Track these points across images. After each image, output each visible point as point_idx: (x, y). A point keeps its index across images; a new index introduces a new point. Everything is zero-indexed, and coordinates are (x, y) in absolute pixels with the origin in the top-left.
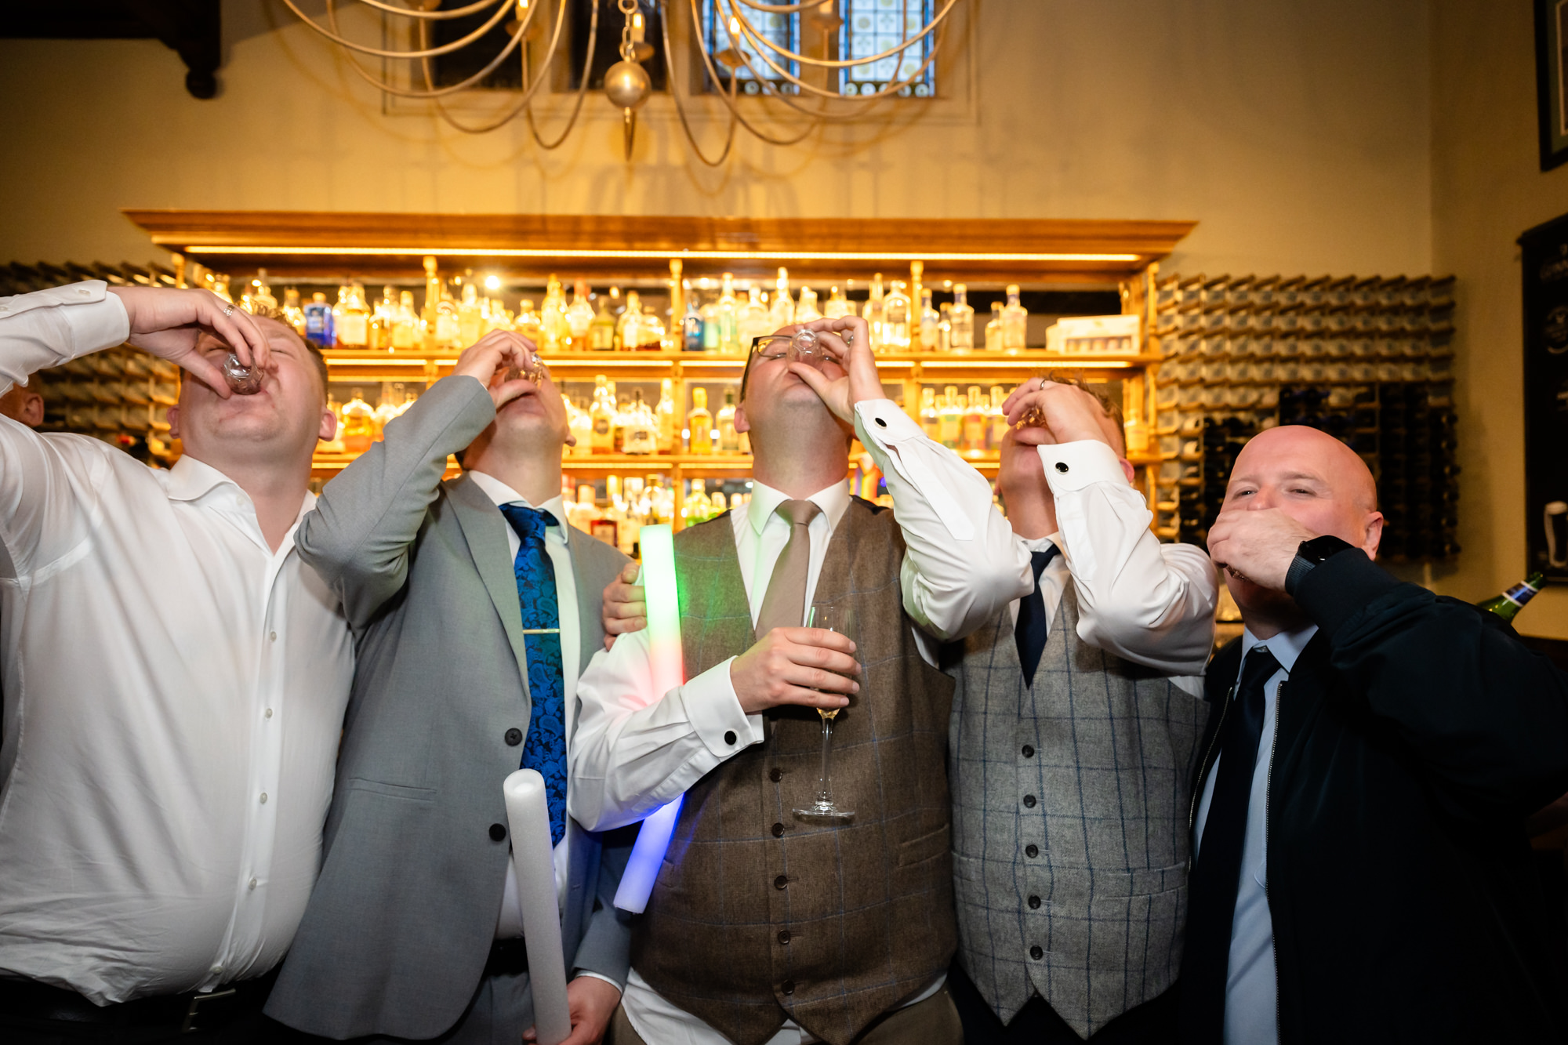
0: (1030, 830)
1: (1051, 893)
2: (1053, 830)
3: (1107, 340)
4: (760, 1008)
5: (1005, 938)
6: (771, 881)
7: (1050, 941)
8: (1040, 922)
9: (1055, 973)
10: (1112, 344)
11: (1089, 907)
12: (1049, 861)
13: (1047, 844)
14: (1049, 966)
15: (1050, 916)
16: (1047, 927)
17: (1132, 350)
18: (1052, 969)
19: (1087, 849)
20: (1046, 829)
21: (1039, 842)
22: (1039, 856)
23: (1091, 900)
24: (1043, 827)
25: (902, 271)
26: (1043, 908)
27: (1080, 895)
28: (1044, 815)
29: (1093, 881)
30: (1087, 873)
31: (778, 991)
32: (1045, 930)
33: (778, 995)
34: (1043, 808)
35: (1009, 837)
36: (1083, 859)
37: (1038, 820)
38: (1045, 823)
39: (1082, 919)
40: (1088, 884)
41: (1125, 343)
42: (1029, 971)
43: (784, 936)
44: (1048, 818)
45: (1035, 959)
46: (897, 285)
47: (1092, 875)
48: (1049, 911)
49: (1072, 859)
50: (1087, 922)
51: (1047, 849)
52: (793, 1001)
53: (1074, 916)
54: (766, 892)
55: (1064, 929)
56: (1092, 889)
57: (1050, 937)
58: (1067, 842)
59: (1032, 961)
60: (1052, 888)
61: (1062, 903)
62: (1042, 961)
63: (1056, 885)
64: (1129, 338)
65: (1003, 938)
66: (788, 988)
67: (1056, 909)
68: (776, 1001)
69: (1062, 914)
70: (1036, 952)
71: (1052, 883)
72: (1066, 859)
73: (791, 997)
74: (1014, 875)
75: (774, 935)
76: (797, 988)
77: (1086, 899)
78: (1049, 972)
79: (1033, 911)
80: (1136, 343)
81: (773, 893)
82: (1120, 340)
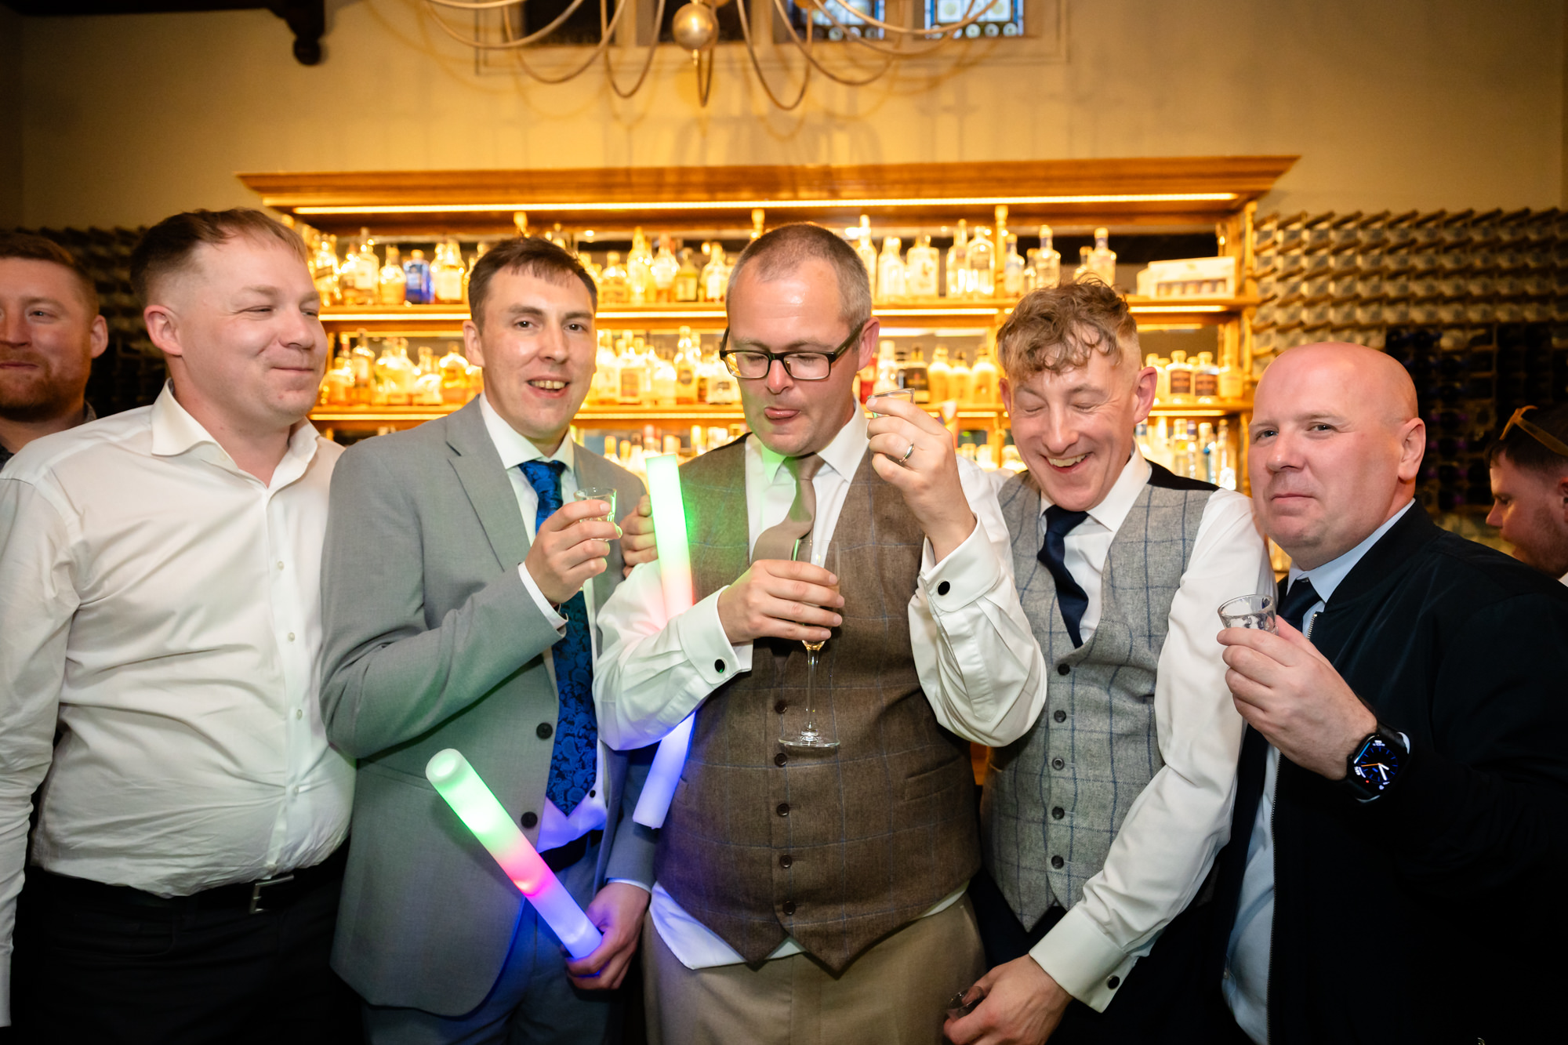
0: (1057, 743)
1: (1075, 805)
2: (1079, 745)
3: (1200, 283)
4: (764, 925)
5: (1030, 847)
6: (773, 809)
7: (1071, 851)
8: (1062, 833)
9: (1074, 883)
10: (1206, 287)
11: (1112, 820)
12: (1074, 774)
13: (1073, 757)
14: (1069, 876)
15: (1072, 827)
16: (1069, 837)
17: (1227, 293)
18: (1072, 879)
19: (1112, 762)
20: (1073, 743)
21: (1067, 757)
22: (1065, 769)
23: (1113, 813)
24: (1070, 741)
25: (986, 216)
26: (1066, 820)
27: (1104, 807)
28: (1073, 730)
29: (1116, 794)
30: (1111, 786)
31: (779, 911)
32: (1066, 840)
33: (779, 915)
34: (1073, 722)
35: (1038, 750)
36: (1108, 772)
37: (1066, 734)
38: (1073, 737)
39: (1104, 831)
40: (1112, 797)
41: (1220, 286)
42: (1050, 879)
43: (786, 860)
44: (1076, 733)
45: (1056, 868)
46: (982, 231)
47: (1116, 788)
48: (1072, 822)
49: (1097, 772)
50: (1109, 834)
51: (1073, 762)
52: (794, 921)
53: (1096, 828)
54: (768, 818)
55: (1085, 840)
56: (1115, 802)
57: (1071, 847)
58: (1092, 756)
59: (1053, 870)
60: (1076, 800)
61: (1086, 815)
62: (1063, 871)
63: (1079, 797)
64: (1223, 281)
65: (1027, 847)
66: (790, 908)
67: (1079, 821)
68: (777, 919)
69: (1085, 825)
70: (1058, 861)
71: (1076, 795)
72: (1091, 773)
73: (792, 918)
74: (1041, 786)
75: (776, 859)
76: (798, 909)
77: (1110, 811)
78: (1069, 881)
79: (1056, 822)
80: (1232, 286)
81: (776, 820)
82: (1214, 283)
